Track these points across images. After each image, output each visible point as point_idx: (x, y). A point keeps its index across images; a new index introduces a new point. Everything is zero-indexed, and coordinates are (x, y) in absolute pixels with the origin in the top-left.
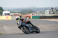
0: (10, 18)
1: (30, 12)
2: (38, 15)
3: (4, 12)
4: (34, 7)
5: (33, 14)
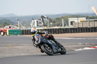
1: (6, 24)
2: (18, 28)
4: (12, 14)
5: (10, 27)
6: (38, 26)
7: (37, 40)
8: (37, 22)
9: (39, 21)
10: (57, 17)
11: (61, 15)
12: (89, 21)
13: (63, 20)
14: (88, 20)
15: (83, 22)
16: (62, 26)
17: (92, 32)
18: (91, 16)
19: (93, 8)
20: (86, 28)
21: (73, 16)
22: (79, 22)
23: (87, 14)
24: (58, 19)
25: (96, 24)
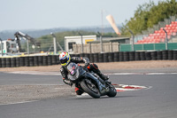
6: (8, 51)
7: (73, 72)
8: (8, 43)
9: (11, 42)
10: (44, 35)
11: (50, 30)
12: (103, 42)
13: (54, 39)
14: (100, 39)
15: (91, 43)
16: (52, 50)
17: (108, 61)
18: (106, 33)
19: (108, 18)
20: (97, 54)
21: (74, 33)
22: (84, 43)
23: (98, 28)
24: (45, 38)
25: (114, 47)
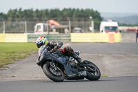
0: (117, 37)
3: (103, 25)
